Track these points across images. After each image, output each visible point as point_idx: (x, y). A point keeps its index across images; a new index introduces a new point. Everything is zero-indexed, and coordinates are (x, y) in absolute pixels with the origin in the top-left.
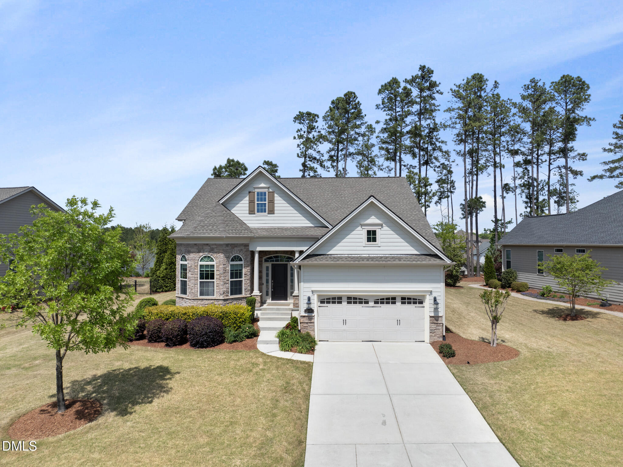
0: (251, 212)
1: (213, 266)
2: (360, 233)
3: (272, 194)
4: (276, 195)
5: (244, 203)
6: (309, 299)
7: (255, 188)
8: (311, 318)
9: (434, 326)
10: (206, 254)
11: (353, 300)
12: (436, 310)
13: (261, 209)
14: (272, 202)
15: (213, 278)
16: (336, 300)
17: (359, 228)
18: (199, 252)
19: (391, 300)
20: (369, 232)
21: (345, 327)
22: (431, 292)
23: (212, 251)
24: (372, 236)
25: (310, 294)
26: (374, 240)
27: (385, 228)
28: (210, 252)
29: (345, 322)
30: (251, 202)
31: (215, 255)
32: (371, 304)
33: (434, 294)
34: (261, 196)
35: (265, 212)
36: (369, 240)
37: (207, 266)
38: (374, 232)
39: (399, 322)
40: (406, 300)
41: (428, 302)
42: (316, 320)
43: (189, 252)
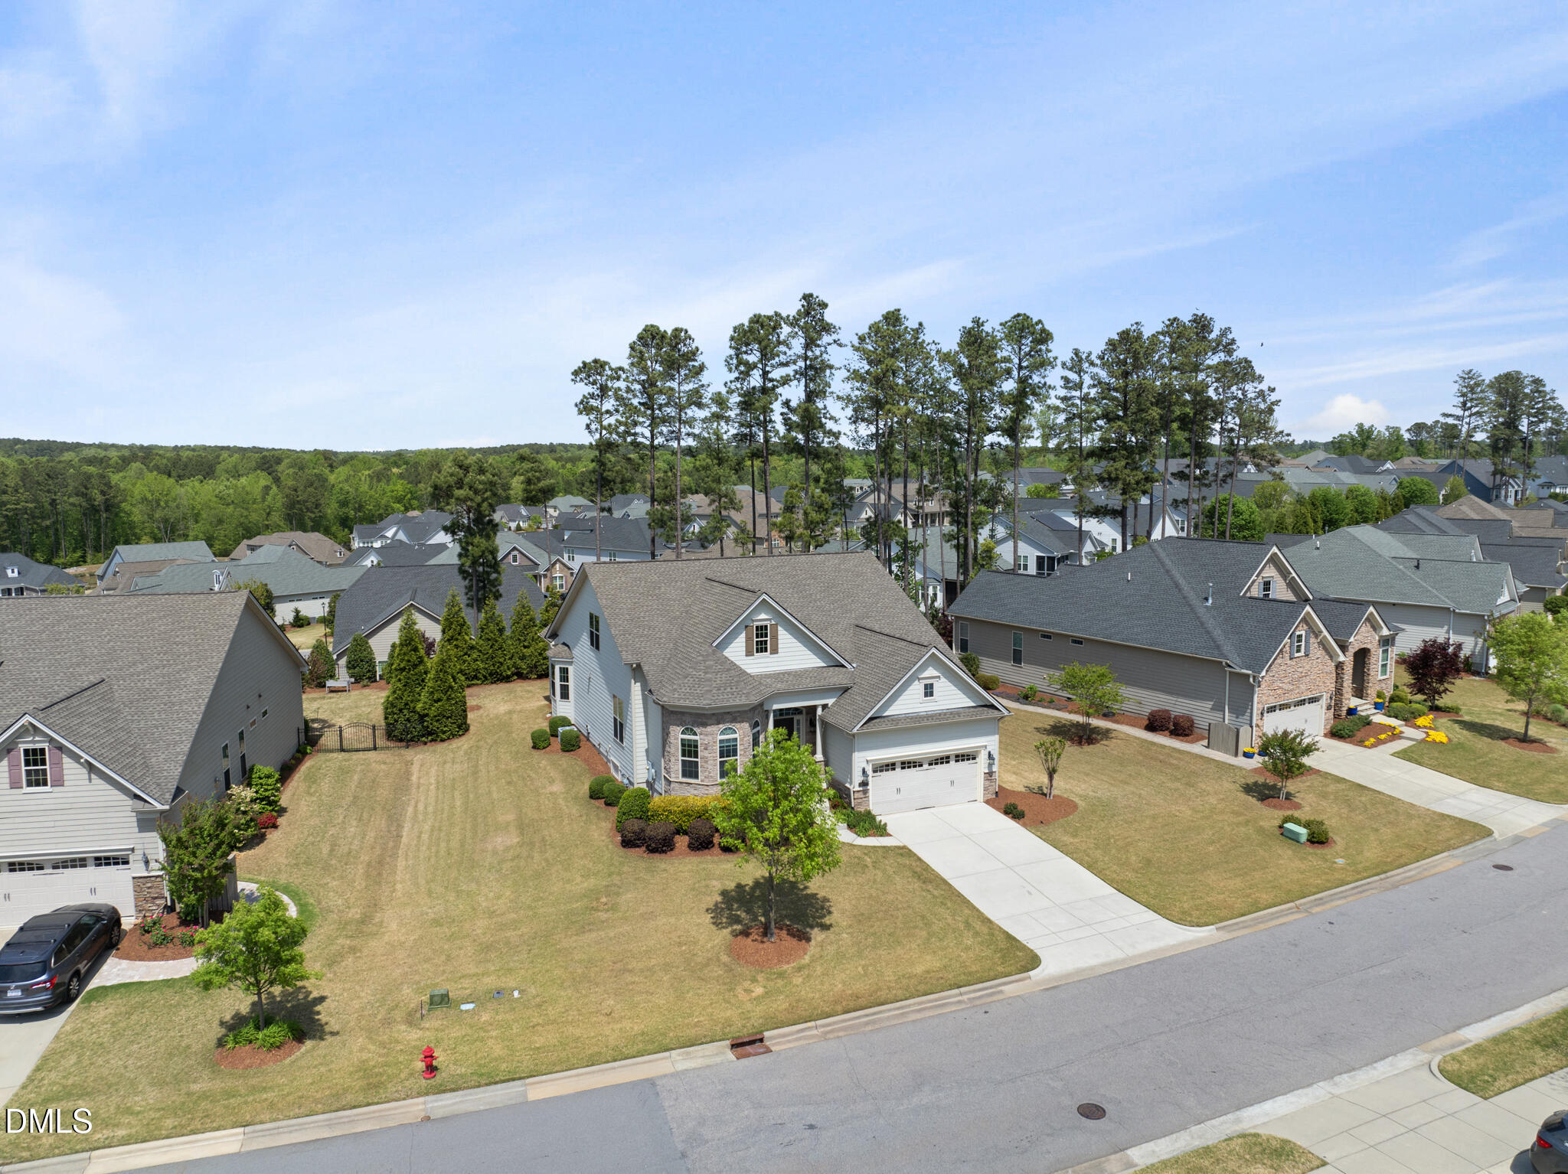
0: (749, 653)
1: (735, 740)
2: (917, 688)
3: (775, 627)
4: (780, 628)
5: (739, 644)
6: (864, 770)
7: (753, 621)
8: (865, 792)
9: (988, 783)
10: (728, 725)
11: (907, 764)
12: (990, 765)
13: (762, 648)
14: (775, 637)
15: (735, 754)
16: (890, 766)
17: (917, 682)
18: (718, 723)
19: (944, 760)
20: (926, 686)
21: (899, 796)
22: (986, 747)
23: (734, 720)
24: (929, 691)
25: (864, 765)
26: (931, 694)
27: (943, 679)
28: (732, 722)
29: (899, 790)
30: (748, 639)
31: (738, 725)
32: (926, 766)
33: (989, 749)
34: (762, 631)
35: (766, 651)
36: (926, 695)
37: (728, 740)
38: (932, 685)
39: (952, 783)
40: (961, 757)
41: (983, 758)
42: (871, 794)
43: (705, 725)
